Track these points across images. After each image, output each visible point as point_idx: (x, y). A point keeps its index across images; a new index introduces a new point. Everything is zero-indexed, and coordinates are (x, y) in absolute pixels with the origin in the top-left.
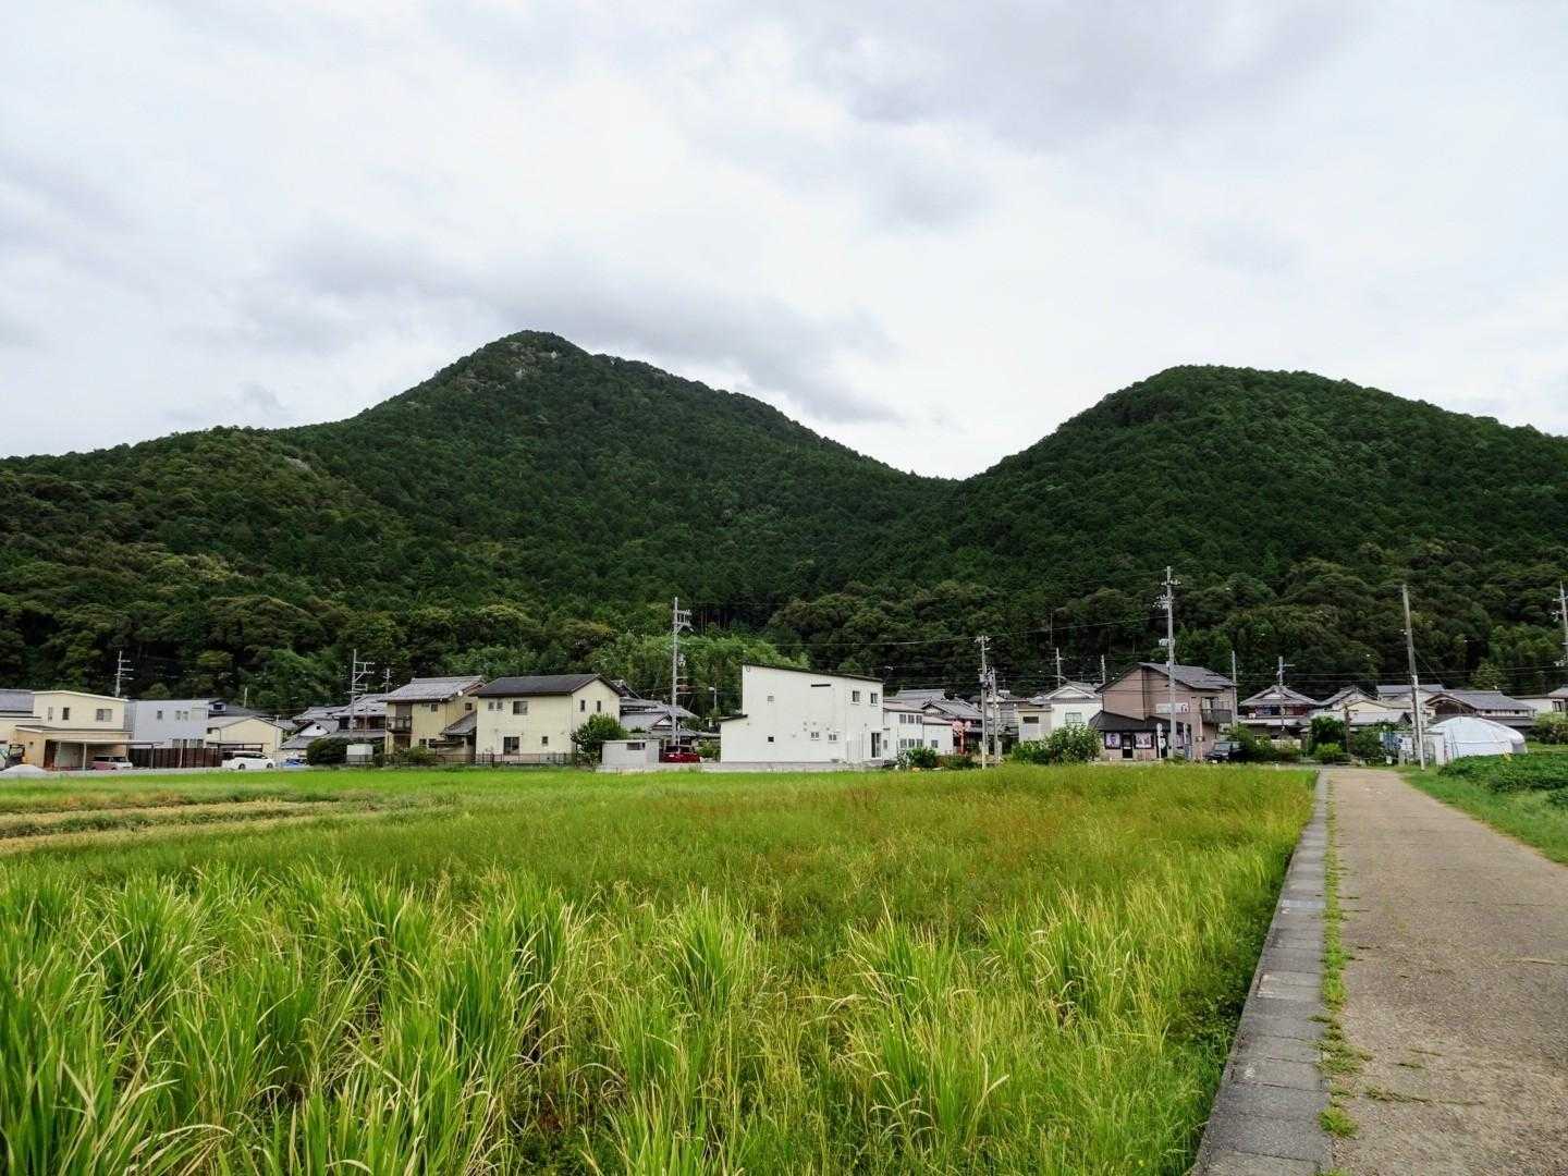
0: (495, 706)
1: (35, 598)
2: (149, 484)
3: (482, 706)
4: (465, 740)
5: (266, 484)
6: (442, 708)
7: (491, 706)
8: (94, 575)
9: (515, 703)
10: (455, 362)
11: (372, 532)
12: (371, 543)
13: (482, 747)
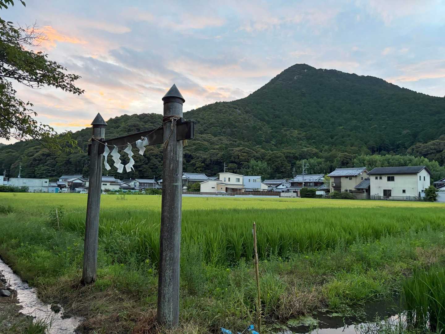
0: (379, 178)
1: (187, 150)
2: (203, 119)
3: (372, 179)
4: (365, 190)
5: (231, 117)
6: (353, 179)
7: (376, 178)
8: (199, 143)
9: (388, 177)
10: (275, 76)
11: (260, 129)
12: (260, 132)
13: (373, 192)
